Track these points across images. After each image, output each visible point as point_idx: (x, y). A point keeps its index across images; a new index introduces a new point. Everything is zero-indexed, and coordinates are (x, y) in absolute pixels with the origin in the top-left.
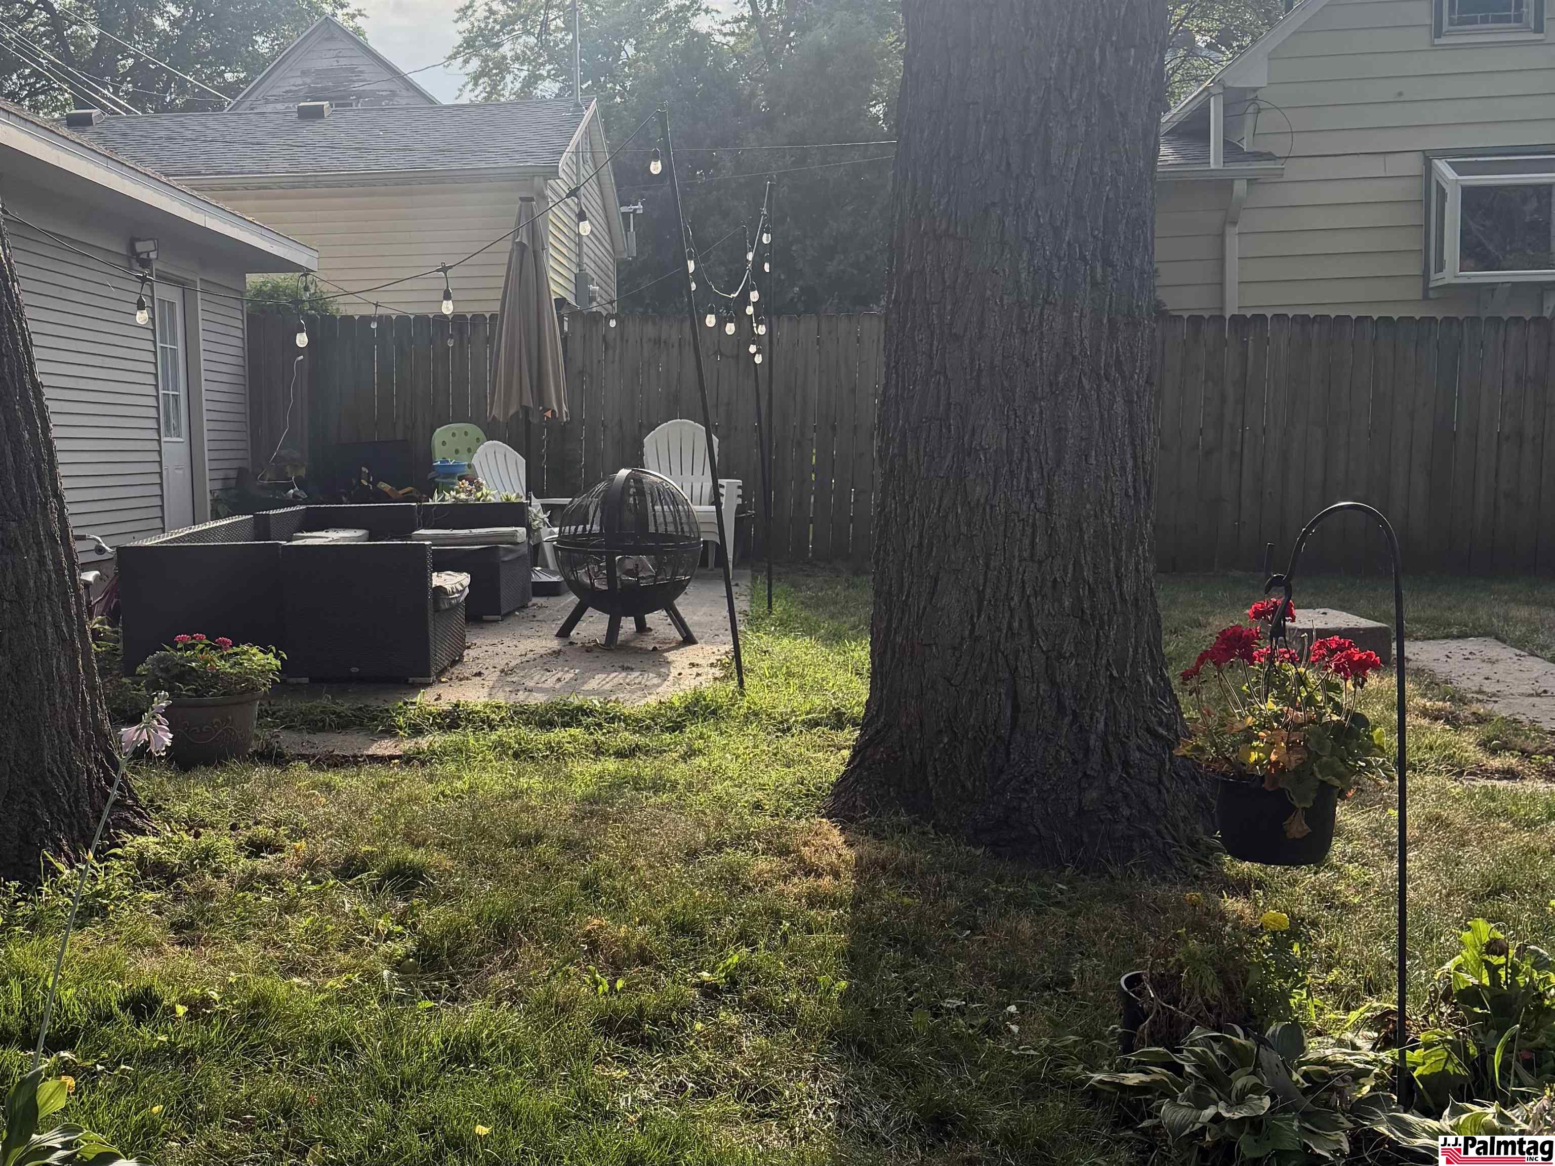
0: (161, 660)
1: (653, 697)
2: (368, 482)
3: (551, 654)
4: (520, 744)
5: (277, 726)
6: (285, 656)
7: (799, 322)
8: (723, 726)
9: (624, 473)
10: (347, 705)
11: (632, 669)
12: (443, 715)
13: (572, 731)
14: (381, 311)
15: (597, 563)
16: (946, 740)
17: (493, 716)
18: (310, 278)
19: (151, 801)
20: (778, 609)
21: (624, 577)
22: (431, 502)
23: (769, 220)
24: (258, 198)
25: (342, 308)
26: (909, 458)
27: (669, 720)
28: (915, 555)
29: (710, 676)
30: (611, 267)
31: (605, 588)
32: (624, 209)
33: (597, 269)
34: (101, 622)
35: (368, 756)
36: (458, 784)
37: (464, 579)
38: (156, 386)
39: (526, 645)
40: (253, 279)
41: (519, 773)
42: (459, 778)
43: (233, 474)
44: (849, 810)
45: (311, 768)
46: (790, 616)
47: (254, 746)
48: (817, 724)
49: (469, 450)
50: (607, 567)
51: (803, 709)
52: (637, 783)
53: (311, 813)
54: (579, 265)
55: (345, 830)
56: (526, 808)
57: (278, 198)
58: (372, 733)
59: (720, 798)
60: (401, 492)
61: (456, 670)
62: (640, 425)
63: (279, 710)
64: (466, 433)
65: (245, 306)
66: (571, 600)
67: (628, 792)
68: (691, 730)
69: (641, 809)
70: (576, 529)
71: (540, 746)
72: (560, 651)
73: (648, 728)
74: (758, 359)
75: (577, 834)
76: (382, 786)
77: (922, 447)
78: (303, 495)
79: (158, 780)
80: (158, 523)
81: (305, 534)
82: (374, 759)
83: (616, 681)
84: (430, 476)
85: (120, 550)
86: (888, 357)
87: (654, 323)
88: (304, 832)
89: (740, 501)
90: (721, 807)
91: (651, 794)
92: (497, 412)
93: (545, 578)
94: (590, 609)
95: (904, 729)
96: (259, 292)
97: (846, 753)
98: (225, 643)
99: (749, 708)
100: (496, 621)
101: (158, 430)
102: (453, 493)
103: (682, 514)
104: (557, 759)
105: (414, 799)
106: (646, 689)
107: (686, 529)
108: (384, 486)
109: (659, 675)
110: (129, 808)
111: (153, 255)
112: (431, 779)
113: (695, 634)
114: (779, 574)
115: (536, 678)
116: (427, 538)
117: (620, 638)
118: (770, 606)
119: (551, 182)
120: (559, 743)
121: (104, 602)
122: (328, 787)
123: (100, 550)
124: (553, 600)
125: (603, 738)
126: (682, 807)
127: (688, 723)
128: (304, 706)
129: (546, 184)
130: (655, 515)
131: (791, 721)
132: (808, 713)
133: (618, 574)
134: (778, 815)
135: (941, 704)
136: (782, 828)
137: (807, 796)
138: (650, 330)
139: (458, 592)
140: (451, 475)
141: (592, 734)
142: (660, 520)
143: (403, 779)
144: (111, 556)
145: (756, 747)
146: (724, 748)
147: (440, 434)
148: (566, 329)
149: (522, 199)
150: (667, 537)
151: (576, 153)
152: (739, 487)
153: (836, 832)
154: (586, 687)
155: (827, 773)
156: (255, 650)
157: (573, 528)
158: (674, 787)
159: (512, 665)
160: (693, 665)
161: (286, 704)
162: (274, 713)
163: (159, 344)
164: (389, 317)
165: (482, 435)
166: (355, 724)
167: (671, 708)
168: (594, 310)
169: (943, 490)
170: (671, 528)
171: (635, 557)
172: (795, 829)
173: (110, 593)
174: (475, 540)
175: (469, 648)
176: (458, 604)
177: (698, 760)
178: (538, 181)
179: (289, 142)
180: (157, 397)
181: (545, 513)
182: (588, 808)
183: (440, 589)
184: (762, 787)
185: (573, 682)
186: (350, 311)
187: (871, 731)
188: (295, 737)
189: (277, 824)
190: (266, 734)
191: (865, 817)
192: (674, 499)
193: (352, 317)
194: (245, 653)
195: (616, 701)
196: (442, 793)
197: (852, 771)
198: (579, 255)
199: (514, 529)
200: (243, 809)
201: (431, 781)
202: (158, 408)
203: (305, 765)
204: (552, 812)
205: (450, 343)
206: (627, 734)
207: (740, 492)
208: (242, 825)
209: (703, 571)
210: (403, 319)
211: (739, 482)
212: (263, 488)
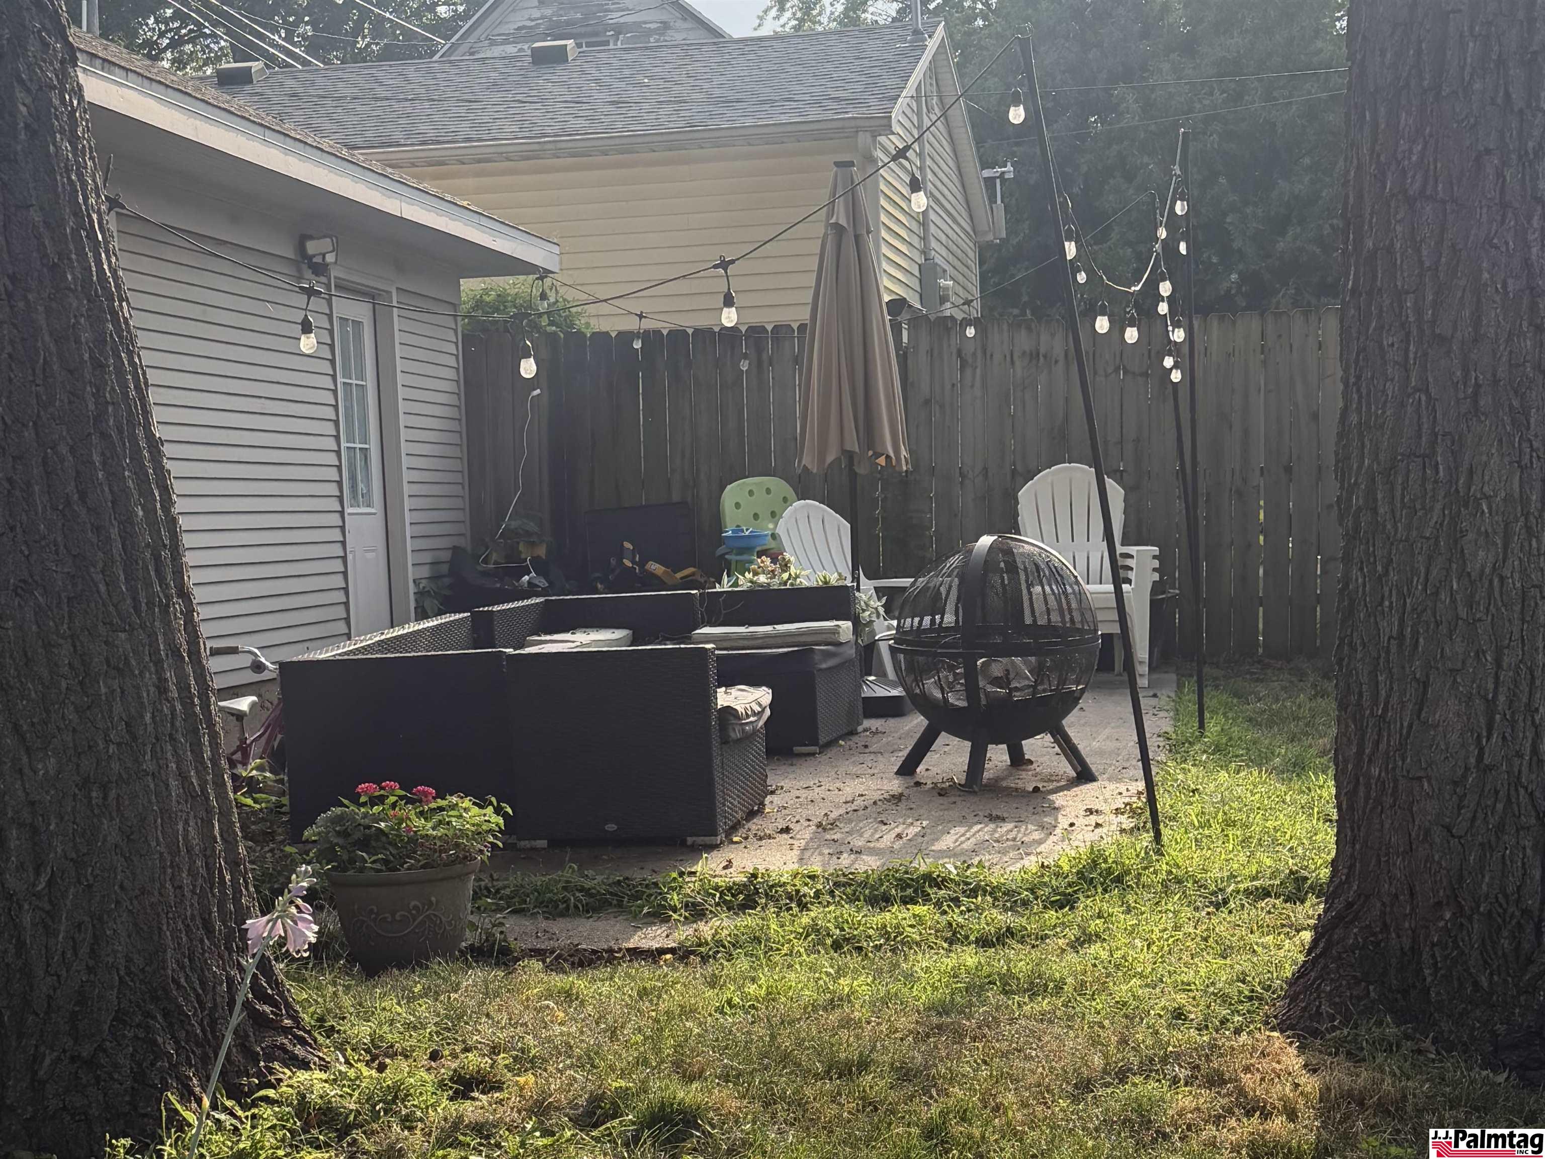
0: (339, 819)
1: (1033, 858)
2: (633, 562)
3: (889, 801)
4: (842, 930)
5: (500, 909)
6: (509, 810)
7: (1234, 323)
8: (1131, 898)
9: (986, 541)
10: (599, 878)
11: (1003, 820)
12: (733, 889)
13: (919, 909)
14: (647, 324)
15: (951, 668)
16: (1448, 916)
17: (805, 890)
18: (547, 282)
19: (321, 1020)
20: (1213, 727)
21: (990, 689)
22: (718, 589)
23: (1184, 181)
24: (478, 174)
25: (593, 322)
26: (1381, 511)
27: (1055, 891)
28: (1394, 649)
29: (1113, 827)
30: (971, 254)
31: (963, 704)
32: (987, 173)
33: (951, 258)
34: (260, 768)
35: (628, 950)
36: (752, 989)
37: (764, 695)
38: (337, 438)
39: (852, 788)
40: (470, 287)
41: (837, 972)
42: (753, 980)
43: (446, 556)
44: (1311, 1018)
45: (548, 968)
46: (1231, 739)
47: (470, 938)
48: (1266, 893)
49: (773, 514)
50: (966, 676)
51: (1246, 872)
52: (1007, 984)
53: (544, 1033)
54: (924, 252)
55: (589, 1056)
56: (846, 1023)
57: (503, 173)
58: (635, 917)
59: (1125, 1004)
60: (679, 575)
61: (755, 825)
62: (1014, 473)
63: (505, 887)
64: (768, 491)
65: (460, 323)
66: (917, 723)
67: (993, 995)
68: (1086, 906)
69: (1012, 1021)
70: (920, 623)
71: (871, 932)
72: (901, 795)
73: (1025, 903)
74: (1176, 376)
75: (919, 1059)
76: (644, 993)
77: (1398, 494)
78: (542, 583)
79: (331, 989)
80: (342, 628)
81: (543, 638)
82: (636, 953)
83: (981, 836)
84: (721, 550)
85: (284, 667)
86: (1346, 370)
87: (1029, 329)
88: (532, 1061)
89: (1156, 577)
90: (1127, 1017)
91: (1026, 1000)
92: (808, 460)
93: (881, 692)
94: (943, 733)
95: (1386, 899)
96: (479, 304)
97: (1307, 936)
98: (426, 794)
99: (1170, 872)
100: (813, 754)
101: (341, 498)
102: (749, 576)
103: (1072, 597)
104: (893, 951)
105: (687, 1012)
106: (1023, 848)
107: (1077, 617)
108: (655, 567)
109: (1042, 827)
110: (286, 1031)
111: (330, 258)
112: (713, 982)
113: (1093, 768)
114: (1216, 679)
115: (867, 835)
116: (708, 639)
117: (986, 775)
118: (1202, 725)
119: (882, 139)
120: (897, 926)
121: (263, 740)
122: (568, 996)
123: (258, 667)
124: (892, 722)
125: (960, 920)
126: (1070, 1018)
127: (1081, 896)
128: (539, 880)
129: (874, 141)
130: (1031, 599)
131: (1229, 890)
132: (1254, 878)
133: (981, 684)
134: (1207, 1027)
135: (1439, 863)
136: (1213, 1047)
137: (1250, 999)
138: (1024, 341)
139: (754, 714)
140: (748, 550)
141: (945, 913)
142: (1039, 606)
143: (674, 983)
144: (274, 675)
145: (1177, 928)
146: (1131, 932)
147: (732, 494)
148: (905, 339)
149: (837, 164)
150: (1050, 628)
151: (917, 98)
152: (1155, 557)
153: (1292, 1051)
154: (937, 846)
155: (1279, 967)
156: (467, 803)
157: (917, 620)
158: (1059, 988)
159: (833, 816)
160: (1090, 812)
161: (513, 879)
162: (498, 891)
163: (340, 380)
164: (657, 332)
165: (789, 492)
166: (611, 904)
167: (1057, 875)
168: (947, 313)
169: (1430, 558)
170: (1055, 618)
171: (1004, 660)
172: (1232, 1048)
173: (271, 727)
174: (779, 641)
175: (773, 793)
176: (755, 732)
177: (1095, 949)
178: (863, 139)
179: (519, 97)
180: (338, 453)
181: (879, 599)
182: (935, 1020)
183: (728, 710)
184: (1186, 987)
185: (920, 839)
186: (604, 325)
187: (1339, 904)
188: (527, 924)
189: (495, 1050)
190: (485, 921)
191: (1334, 1028)
192: (1057, 575)
193: (607, 333)
194: (454, 807)
195: (980, 864)
196: (729, 1002)
197: (1314, 962)
198: (924, 239)
199: (835, 623)
200: (448, 1030)
201: (712, 985)
202: (339, 467)
203: (538, 965)
204: (884, 1027)
205: (744, 366)
206: (994, 911)
207: (1156, 564)
208: (447, 1053)
209: (1104, 676)
210: (678, 335)
211: (1155, 550)
212: (485, 574)
